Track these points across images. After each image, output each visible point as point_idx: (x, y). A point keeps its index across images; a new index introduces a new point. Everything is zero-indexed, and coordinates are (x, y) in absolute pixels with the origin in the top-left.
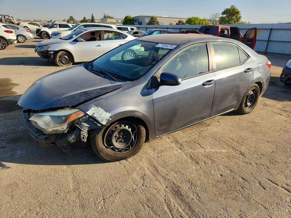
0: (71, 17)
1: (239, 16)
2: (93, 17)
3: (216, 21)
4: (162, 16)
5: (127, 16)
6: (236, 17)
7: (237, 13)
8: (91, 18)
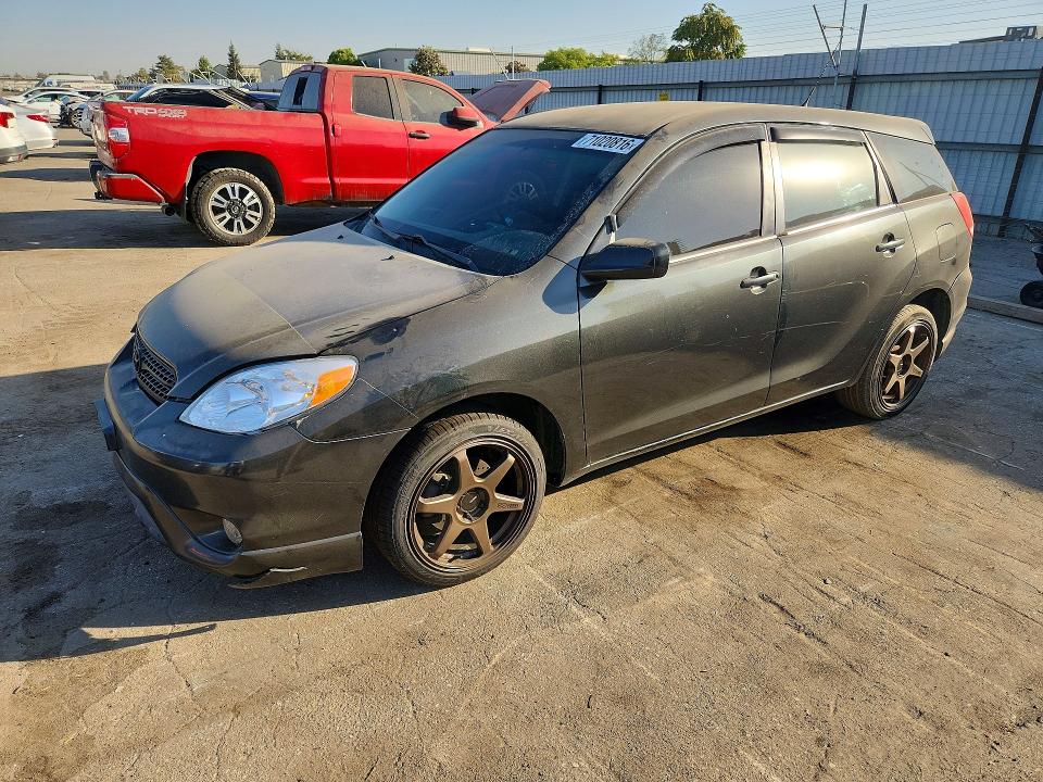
0: (163, 59)
1: (738, 42)
2: (233, 58)
3: (652, 62)
4: (470, 50)
5: (339, 52)
6: (726, 47)
7: (729, 31)
8: (226, 62)
